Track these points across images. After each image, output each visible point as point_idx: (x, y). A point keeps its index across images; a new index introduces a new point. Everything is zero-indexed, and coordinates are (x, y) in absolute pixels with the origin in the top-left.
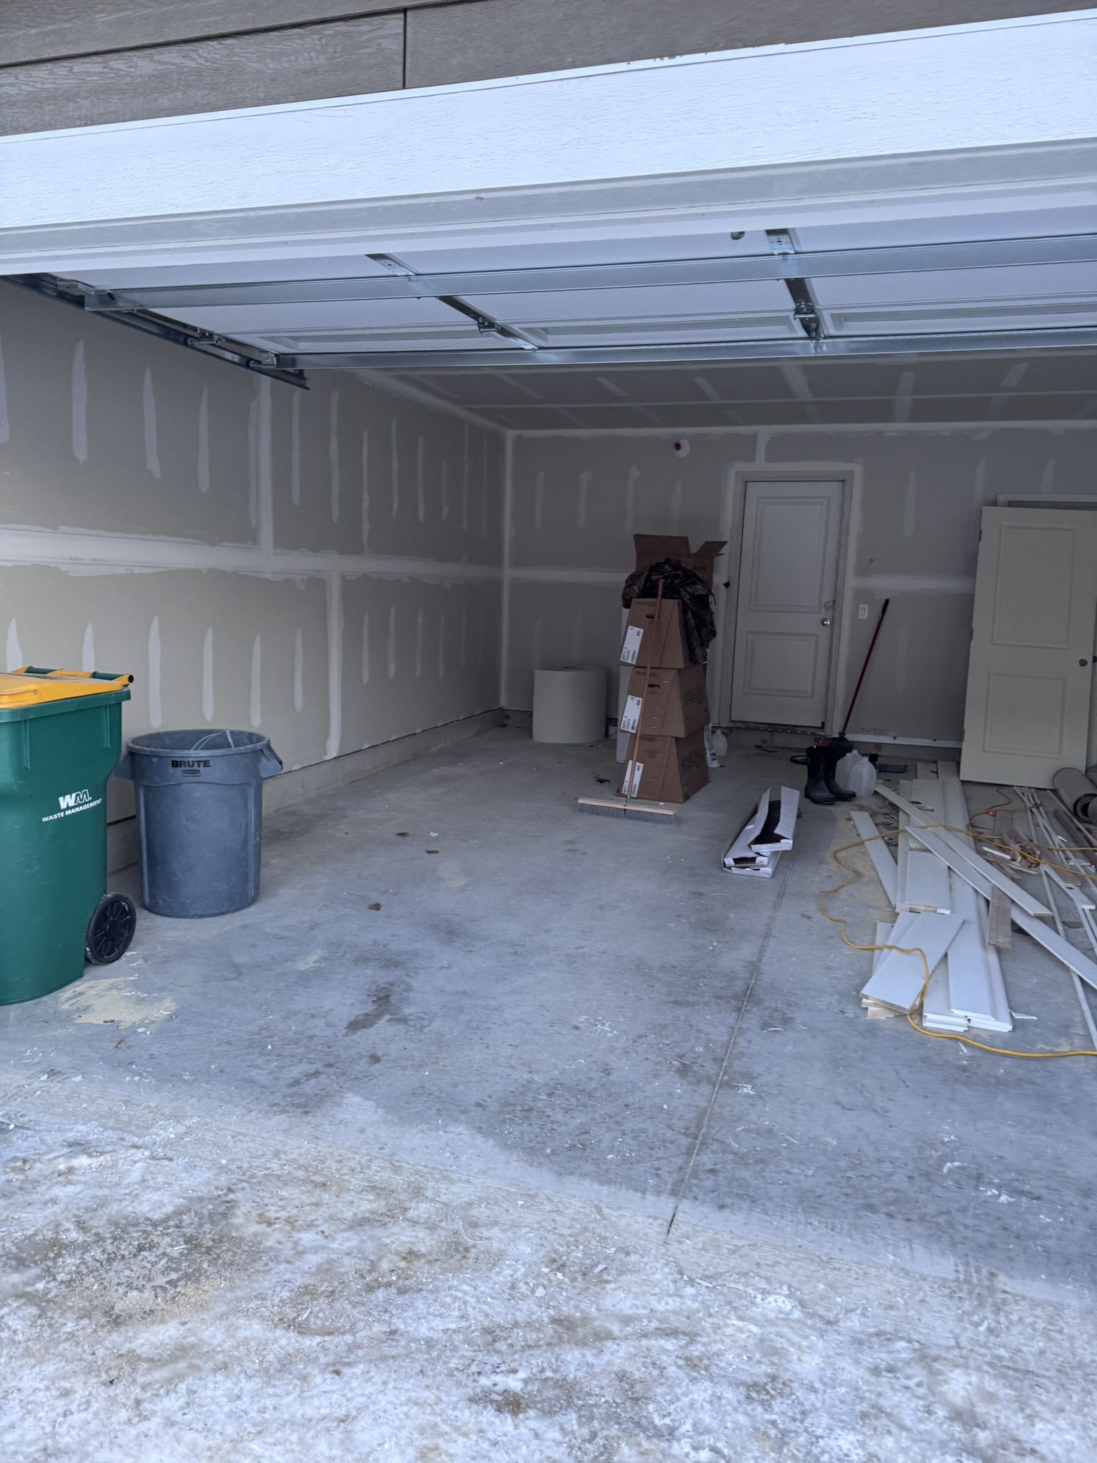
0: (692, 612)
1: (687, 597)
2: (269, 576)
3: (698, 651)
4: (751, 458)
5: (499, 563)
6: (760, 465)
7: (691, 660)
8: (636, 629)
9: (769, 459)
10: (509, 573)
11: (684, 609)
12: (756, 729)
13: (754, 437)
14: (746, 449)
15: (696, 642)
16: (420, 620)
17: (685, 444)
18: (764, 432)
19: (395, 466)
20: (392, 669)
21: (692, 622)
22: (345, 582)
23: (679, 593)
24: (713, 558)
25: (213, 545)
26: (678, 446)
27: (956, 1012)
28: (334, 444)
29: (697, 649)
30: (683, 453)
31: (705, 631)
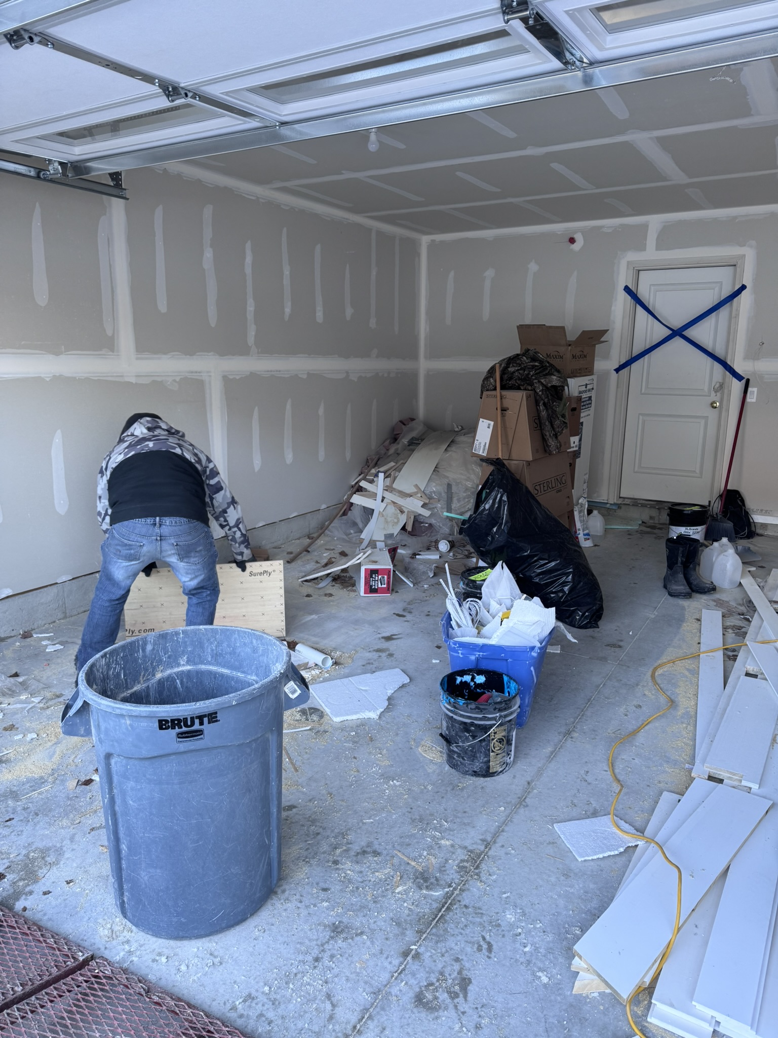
0: (544, 404)
1: (539, 389)
2: (133, 380)
3: (552, 443)
4: (642, 247)
5: (414, 356)
6: (651, 254)
7: (545, 451)
8: (487, 422)
9: (659, 247)
10: (424, 365)
11: (535, 401)
12: (643, 506)
13: (645, 227)
14: (637, 238)
15: (548, 433)
16: (321, 411)
17: (579, 237)
18: (655, 222)
19: (287, 272)
20: (289, 457)
21: (544, 413)
22: (228, 381)
23: (531, 384)
24: (594, 345)
25: (57, 354)
26: (572, 241)
27: (700, 1008)
28: (208, 254)
29: (550, 440)
30: (576, 247)
31: (557, 423)
